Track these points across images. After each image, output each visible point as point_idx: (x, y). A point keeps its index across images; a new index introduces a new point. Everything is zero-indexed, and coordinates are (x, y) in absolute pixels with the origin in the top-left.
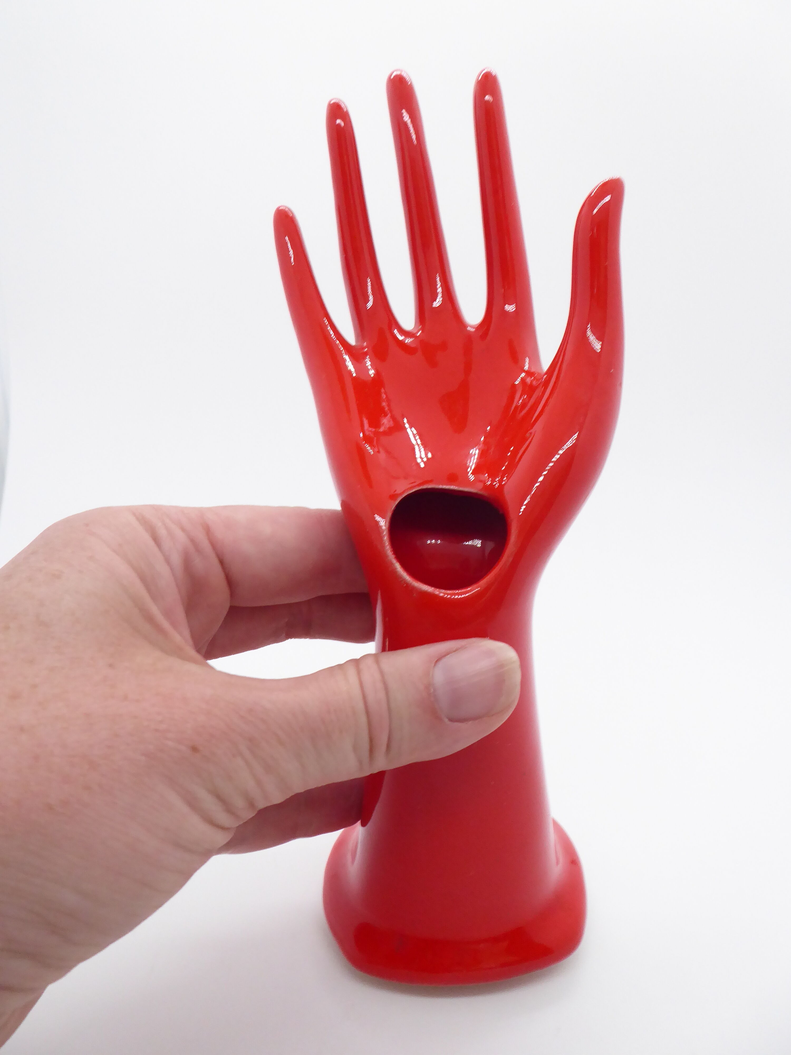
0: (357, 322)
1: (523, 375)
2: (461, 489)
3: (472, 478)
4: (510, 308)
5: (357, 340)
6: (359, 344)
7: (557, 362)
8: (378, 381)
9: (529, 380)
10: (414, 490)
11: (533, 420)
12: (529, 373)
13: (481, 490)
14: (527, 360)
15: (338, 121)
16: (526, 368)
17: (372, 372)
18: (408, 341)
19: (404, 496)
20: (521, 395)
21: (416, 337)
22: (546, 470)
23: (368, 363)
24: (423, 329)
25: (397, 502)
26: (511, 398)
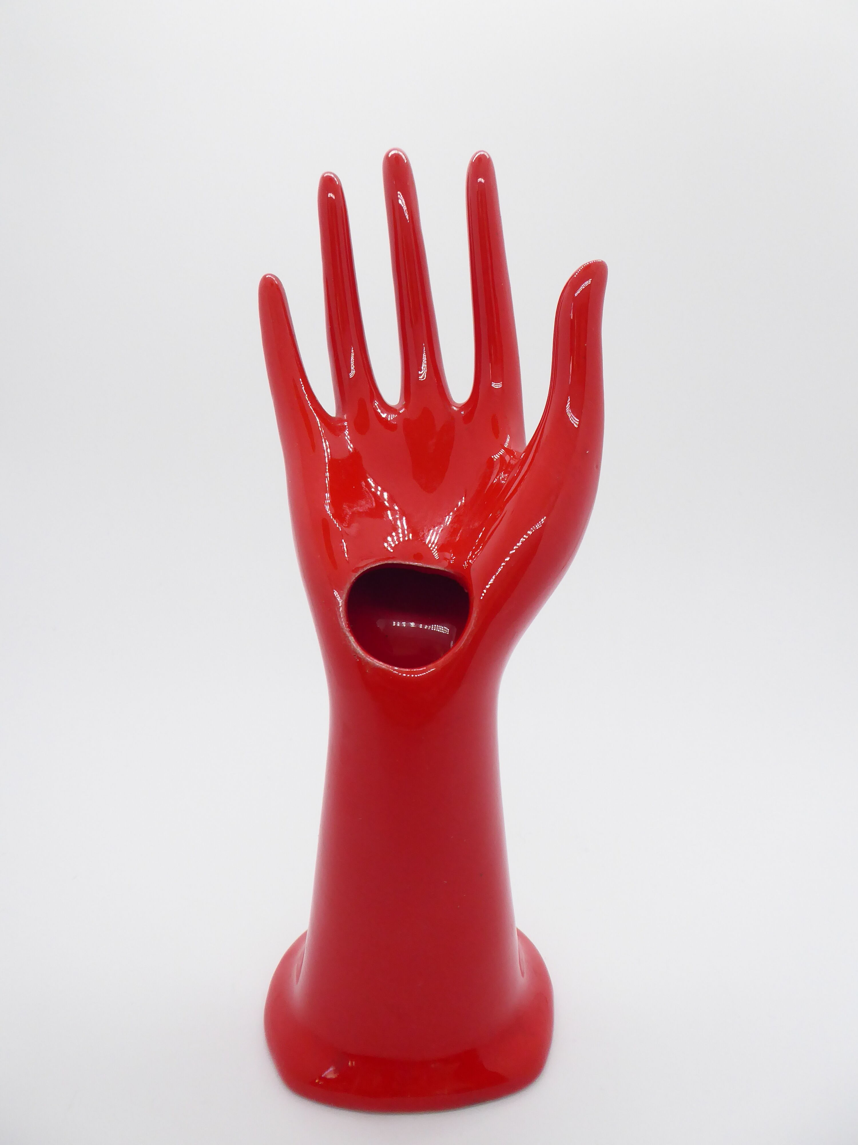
0: (338, 394)
1: (502, 452)
2: (425, 566)
3: (436, 555)
4: (497, 386)
5: (337, 413)
6: (339, 416)
7: (536, 439)
8: (355, 456)
9: (507, 458)
10: (377, 564)
11: (506, 498)
12: (508, 451)
13: (447, 568)
14: (509, 437)
15: (330, 195)
16: (506, 446)
17: (350, 447)
18: (391, 417)
19: (365, 569)
20: (498, 473)
21: (399, 414)
22: (515, 549)
23: (347, 437)
24: (406, 406)
25: (357, 575)
26: (487, 476)
